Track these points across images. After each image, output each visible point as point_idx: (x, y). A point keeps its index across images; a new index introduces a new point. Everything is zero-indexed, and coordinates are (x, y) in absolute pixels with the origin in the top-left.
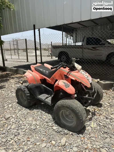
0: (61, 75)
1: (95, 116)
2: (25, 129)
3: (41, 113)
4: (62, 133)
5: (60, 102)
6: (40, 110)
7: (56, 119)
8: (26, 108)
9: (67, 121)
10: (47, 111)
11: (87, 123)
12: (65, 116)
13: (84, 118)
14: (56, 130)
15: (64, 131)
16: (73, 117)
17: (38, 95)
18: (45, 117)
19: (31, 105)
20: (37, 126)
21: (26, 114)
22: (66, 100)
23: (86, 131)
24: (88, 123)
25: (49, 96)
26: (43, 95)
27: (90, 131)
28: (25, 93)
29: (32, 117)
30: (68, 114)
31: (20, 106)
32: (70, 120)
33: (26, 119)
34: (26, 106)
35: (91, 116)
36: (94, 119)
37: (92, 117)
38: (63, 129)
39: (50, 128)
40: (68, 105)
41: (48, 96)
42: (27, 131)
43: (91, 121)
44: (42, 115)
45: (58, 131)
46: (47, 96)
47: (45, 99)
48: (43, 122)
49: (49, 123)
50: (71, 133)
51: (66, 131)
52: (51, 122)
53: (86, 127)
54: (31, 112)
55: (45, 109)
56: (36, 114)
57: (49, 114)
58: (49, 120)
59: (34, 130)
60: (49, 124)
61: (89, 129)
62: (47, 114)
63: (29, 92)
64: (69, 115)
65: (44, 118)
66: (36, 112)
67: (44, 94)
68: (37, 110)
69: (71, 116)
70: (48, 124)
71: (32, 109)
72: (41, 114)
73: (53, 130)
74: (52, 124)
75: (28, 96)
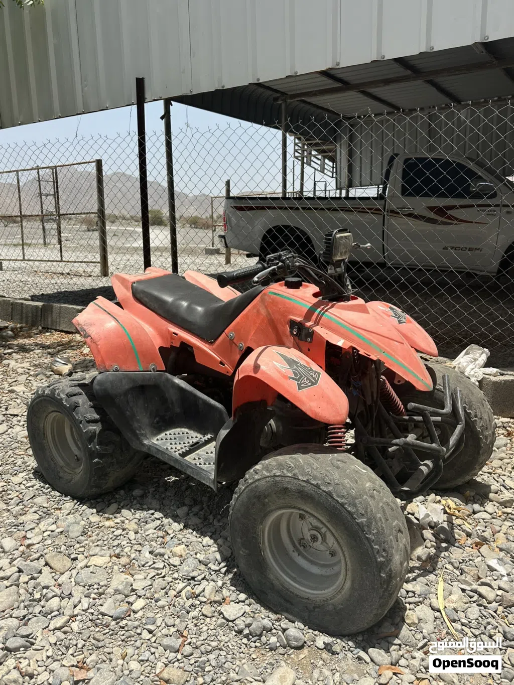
0: (272, 323)
1: (452, 549)
2: (66, 618)
3: (160, 528)
4: (273, 640)
5: (267, 468)
6: (158, 515)
7: (242, 563)
8: (82, 500)
9: (302, 571)
10: (194, 520)
11: (409, 586)
12: (290, 547)
13: (397, 558)
14: (241, 624)
15: (284, 630)
16: (333, 554)
17: (147, 431)
18: (180, 549)
19: (110, 483)
20: (131, 599)
21: (76, 531)
22: (300, 458)
23: (405, 631)
24: (417, 587)
25: (209, 436)
26: (172, 431)
27: (427, 628)
28: (79, 417)
29: (111, 552)
30: (308, 536)
31: (47, 489)
32: (315, 570)
33: (75, 559)
34: (80, 494)
35: (433, 551)
36: (449, 566)
37: (437, 556)
38: (278, 620)
39: (207, 610)
40: (307, 482)
41: (199, 436)
42: (75, 626)
43: (431, 577)
44: (168, 538)
45: (248, 626)
46: (195, 436)
47: (184, 455)
48: (168, 579)
49: (204, 583)
50: (322, 639)
51: (296, 630)
52: (214, 577)
53: (405, 609)
54: (107, 523)
55: (185, 509)
56: (132, 535)
57: (203, 534)
58: (202, 567)
59: (117, 619)
60: (200, 588)
61: (420, 620)
62: (191, 536)
63: (97, 417)
64: (314, 538)
65: (174, 555)
66: (132, 526)
67: (178, 430)
68: (139, 514)
69: (322, 548)
70: (198, 590)
71: (114, 506)
72: (161, 533)
73: (221, 621)
74: (219, 590)
75: (91, 437)
